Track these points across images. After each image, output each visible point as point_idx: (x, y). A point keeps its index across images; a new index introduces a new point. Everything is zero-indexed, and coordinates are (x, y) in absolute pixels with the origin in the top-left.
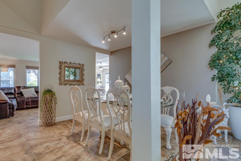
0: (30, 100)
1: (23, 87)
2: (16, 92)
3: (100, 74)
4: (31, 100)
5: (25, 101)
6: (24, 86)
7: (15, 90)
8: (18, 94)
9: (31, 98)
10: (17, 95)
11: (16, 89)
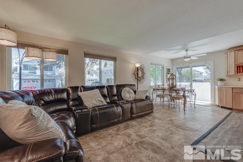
0: (98, 112)
1: (81, 88)
2: (71, 97)
3: (170, 69)
4: (100, 113)
5: (90, 117)
6: (82, 86)
7: (68, 94)
8: (73, 100)
9: (99, 109)
10: (71, 103)
11: (71, 91)
